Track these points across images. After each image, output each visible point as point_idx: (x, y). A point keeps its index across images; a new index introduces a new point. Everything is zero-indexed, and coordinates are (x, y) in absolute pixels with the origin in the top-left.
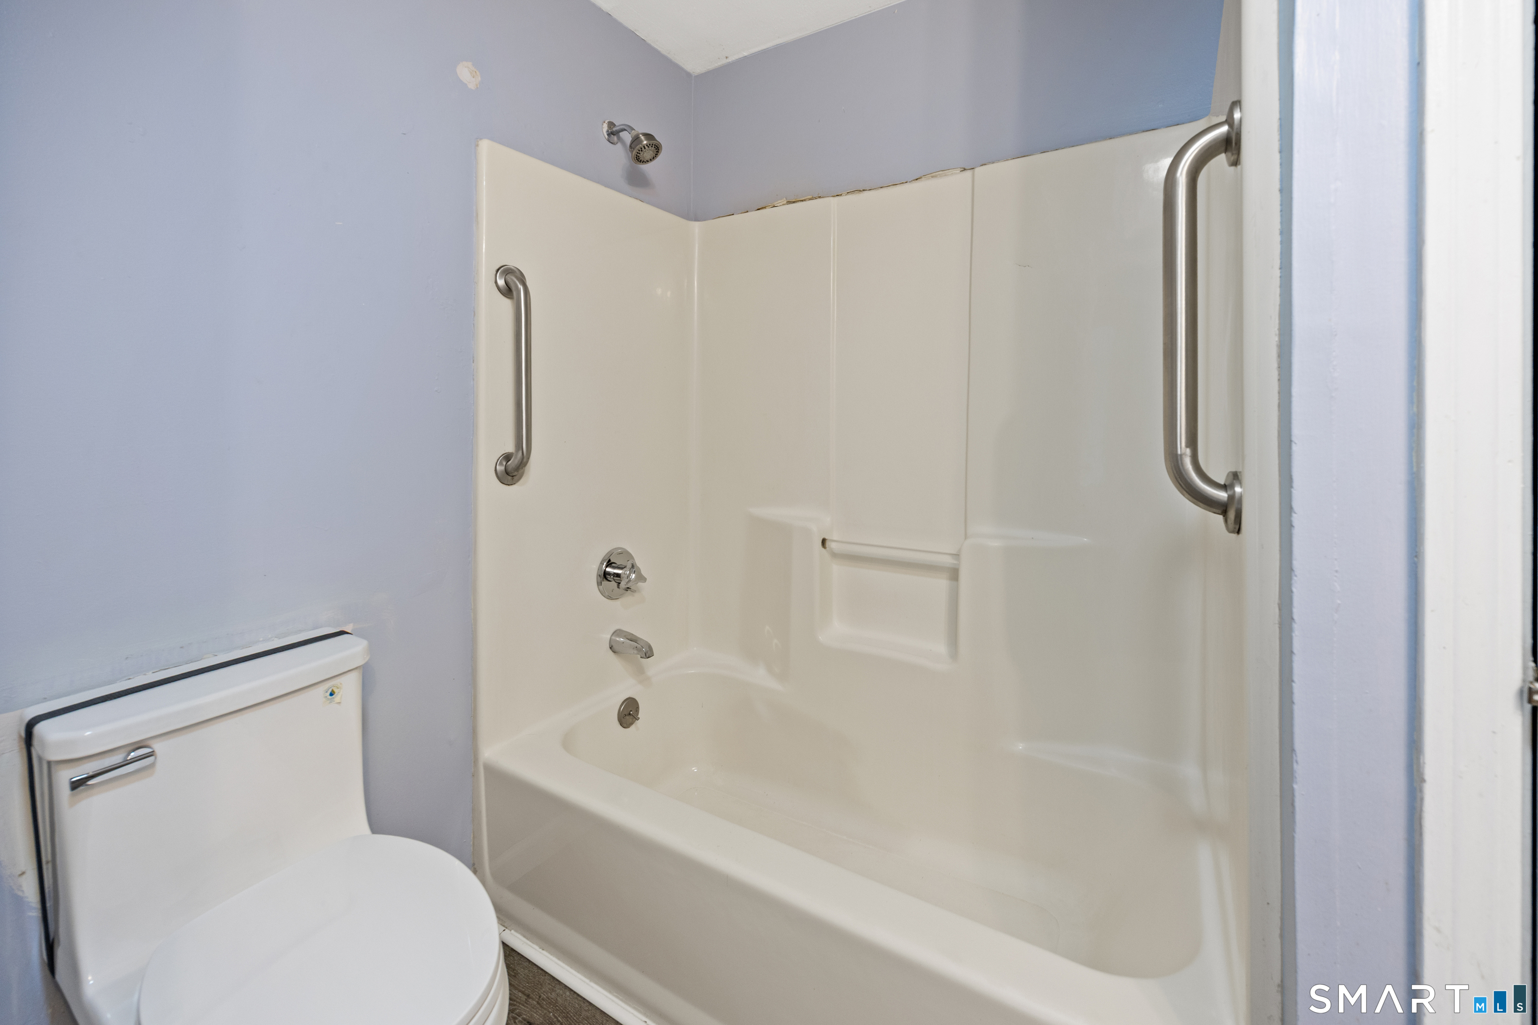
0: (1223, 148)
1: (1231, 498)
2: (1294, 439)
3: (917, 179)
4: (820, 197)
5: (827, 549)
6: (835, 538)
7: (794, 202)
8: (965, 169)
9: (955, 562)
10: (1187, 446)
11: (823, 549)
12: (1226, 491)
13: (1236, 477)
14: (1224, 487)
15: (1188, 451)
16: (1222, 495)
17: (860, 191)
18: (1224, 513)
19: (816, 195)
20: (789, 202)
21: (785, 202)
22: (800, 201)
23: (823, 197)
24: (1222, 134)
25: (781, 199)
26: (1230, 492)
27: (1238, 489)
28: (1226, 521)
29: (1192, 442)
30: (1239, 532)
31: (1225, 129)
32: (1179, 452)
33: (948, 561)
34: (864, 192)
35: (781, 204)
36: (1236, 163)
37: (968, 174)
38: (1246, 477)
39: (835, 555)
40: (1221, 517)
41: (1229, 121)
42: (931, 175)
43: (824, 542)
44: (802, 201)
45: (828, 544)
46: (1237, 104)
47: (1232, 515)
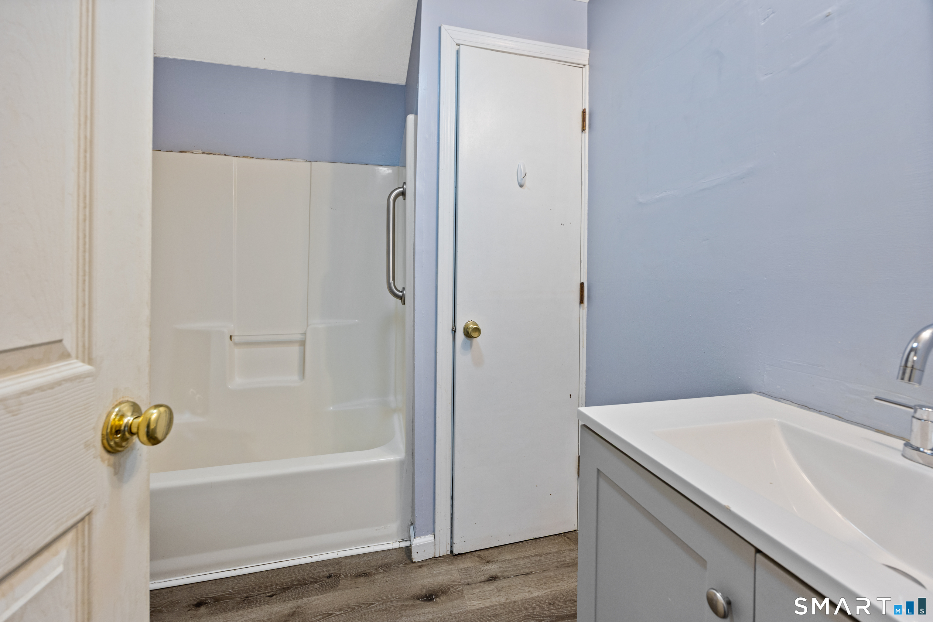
0: (402, 195)
1: (403, 294)
2: (415, 277)
3: (283, 159)
4: (225, 155)
5: (233, 341)
6: (236, 334)
7: (207, 154)
8: (307, 161)
9: (304, 337)
10: (392, 280)
11: (230, 341)
12: (402, 293)
13: (404, 288)
14: (401, 292)
15: (393, 281)
16: (401, 294)
17: (251, 158)
18: (401, 299)
19: (222, 153)
20: (204, 153)
21: (201, 152)
22: (212, 154)
23: (227, 156)
24: (401, 191)
25: (198, 150)
26: (403, 293)
27: (404, 292)
28: (402, 301)
29: (394, 279)
30: (404, 304)
31: (402, 189)
32: (390, 282)
33: (299, 337)
34: (253, 159)
35: (198, 152)
36: (405, 199)
37: (308, 164)
38: (406, 289)
39: (236, 344)
40: (400, 300)
41: (403, 187)
42: (291, 159)
43: (231, 337)
44: (213, 154)
45: (233, 338)
46: (405, 183)
47: (403, 299)
